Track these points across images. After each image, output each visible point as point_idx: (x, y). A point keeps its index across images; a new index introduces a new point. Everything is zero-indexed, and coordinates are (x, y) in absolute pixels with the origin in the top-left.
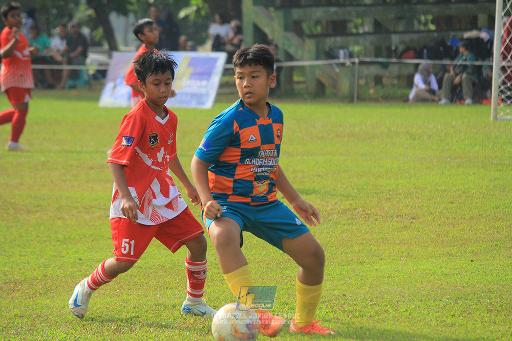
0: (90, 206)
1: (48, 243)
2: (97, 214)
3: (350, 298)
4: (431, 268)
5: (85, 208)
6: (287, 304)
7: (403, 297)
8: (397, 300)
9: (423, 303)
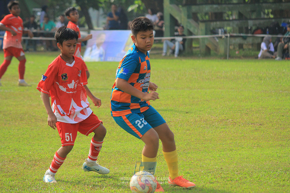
1: (54, 139)
3: (225, 170)
4: (271, 153)
6: (189, 173)
7: (255, 169)
8: (252, 171)
9: (266, 173)
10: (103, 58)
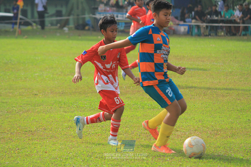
1: (233, 112)
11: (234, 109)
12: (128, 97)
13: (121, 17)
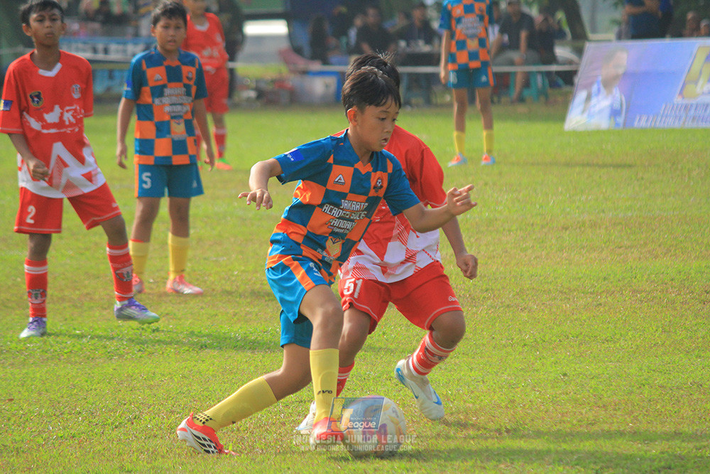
0: (569, 289)
1: (509, 349)
2: (582, 302)
5: (561, 292)
10: (621, 120)
11: (513, 339)
12: (167, 314)
13: (117, 51)
